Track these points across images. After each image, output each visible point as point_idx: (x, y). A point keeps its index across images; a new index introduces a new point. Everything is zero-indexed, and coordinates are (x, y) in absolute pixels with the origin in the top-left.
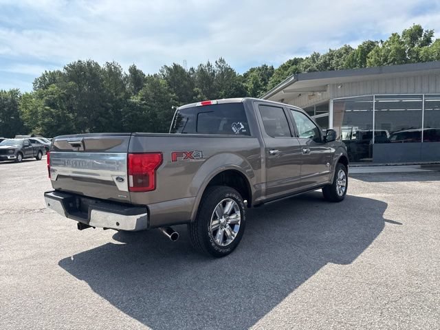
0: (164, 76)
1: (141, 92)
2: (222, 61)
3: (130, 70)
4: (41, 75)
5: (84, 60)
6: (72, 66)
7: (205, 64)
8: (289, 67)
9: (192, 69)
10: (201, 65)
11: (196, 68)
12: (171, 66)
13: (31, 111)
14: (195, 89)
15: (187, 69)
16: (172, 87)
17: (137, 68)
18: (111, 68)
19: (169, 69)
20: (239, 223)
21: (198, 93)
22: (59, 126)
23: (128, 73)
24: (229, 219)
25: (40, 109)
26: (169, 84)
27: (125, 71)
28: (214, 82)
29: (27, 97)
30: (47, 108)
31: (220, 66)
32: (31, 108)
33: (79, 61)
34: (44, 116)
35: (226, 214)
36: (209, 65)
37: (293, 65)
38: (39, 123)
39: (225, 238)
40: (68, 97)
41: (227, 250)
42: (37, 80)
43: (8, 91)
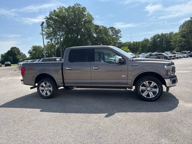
4: (183, 23)
13: (174, 41)
20: (52, 91)
22: (185, 46)
25: (178, 39)
29: (176, 34)
30: (181, 38)
34: (180, 42)
38: (177, 45)
42: (181, 26)
43: (169, 33)
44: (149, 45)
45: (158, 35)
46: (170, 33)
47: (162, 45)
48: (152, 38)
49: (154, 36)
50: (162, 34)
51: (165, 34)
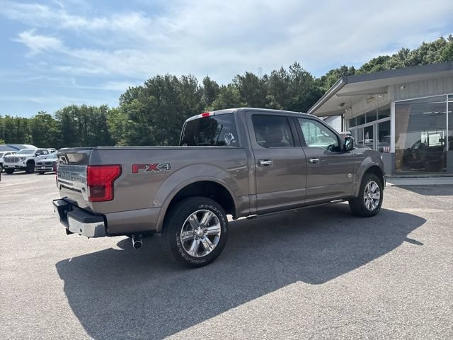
0: (237, 85)
1: (214, 103)
2: (296, 65)
3: (204, 83)
4: (126, 91)
5: (163, 75)
6: (152, 82)
7: (278, 70)
8: (372, 66)
9: (265, 76)
10: (274, 71)
11: (269, 75)
12: (243, 74)
13: (117, 125)
14: (268, 97)
15: (260, 76)
16: (244, 96)
17: (211, 80)
18: (187, 81)
19: (241, 78)
20: (219, 234)
21: (270, 100)
22: (140, 138)
23: (203, 86)
24: (206, 230)
25: (124, 123)
26: (242, 93)
27: (200, 84)
28: (288, 89)
29: (114, 113)
30: (130, 121)
31: (294, 71)
32: (116, 122)
33: (158, 76)
34: (128, 128)
35: (203, 225)
36: (282, 70)
37: (377, 64)
38: (123, 135)
39: (201, 249)
40: (149, 110)
41: (202, 261)
42: (122, 96)
43: (98, 107)
44: (53, 129)
45: (75, 108)
46: (101, 108)
47: (86, 132)
48: (58, 112)
49: (65, 109)
50: (84, 108)
51: (91, 109)
